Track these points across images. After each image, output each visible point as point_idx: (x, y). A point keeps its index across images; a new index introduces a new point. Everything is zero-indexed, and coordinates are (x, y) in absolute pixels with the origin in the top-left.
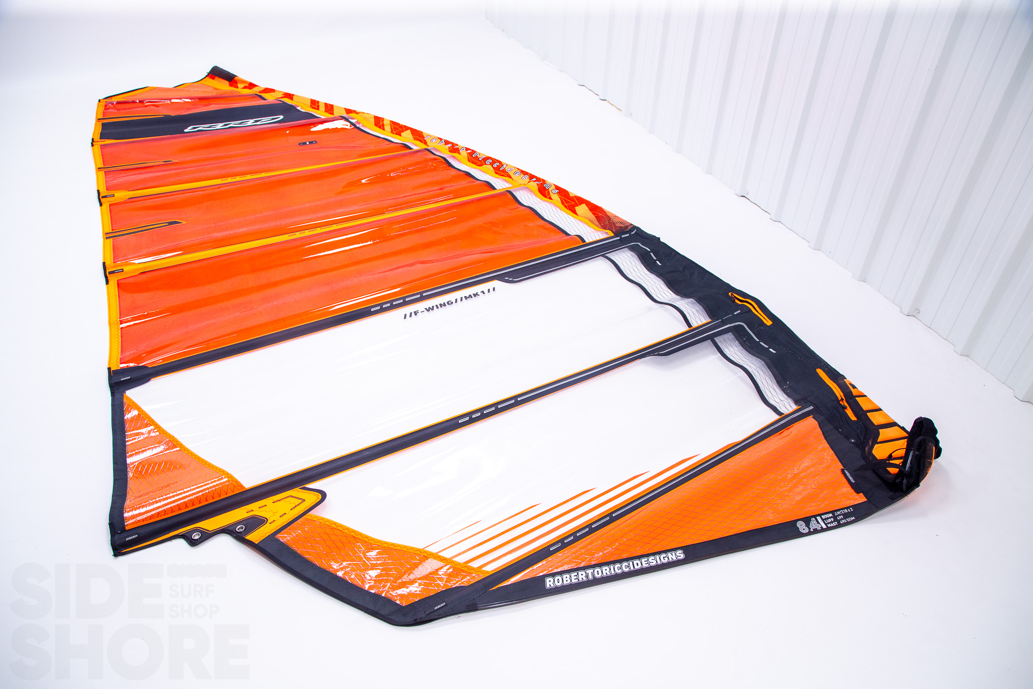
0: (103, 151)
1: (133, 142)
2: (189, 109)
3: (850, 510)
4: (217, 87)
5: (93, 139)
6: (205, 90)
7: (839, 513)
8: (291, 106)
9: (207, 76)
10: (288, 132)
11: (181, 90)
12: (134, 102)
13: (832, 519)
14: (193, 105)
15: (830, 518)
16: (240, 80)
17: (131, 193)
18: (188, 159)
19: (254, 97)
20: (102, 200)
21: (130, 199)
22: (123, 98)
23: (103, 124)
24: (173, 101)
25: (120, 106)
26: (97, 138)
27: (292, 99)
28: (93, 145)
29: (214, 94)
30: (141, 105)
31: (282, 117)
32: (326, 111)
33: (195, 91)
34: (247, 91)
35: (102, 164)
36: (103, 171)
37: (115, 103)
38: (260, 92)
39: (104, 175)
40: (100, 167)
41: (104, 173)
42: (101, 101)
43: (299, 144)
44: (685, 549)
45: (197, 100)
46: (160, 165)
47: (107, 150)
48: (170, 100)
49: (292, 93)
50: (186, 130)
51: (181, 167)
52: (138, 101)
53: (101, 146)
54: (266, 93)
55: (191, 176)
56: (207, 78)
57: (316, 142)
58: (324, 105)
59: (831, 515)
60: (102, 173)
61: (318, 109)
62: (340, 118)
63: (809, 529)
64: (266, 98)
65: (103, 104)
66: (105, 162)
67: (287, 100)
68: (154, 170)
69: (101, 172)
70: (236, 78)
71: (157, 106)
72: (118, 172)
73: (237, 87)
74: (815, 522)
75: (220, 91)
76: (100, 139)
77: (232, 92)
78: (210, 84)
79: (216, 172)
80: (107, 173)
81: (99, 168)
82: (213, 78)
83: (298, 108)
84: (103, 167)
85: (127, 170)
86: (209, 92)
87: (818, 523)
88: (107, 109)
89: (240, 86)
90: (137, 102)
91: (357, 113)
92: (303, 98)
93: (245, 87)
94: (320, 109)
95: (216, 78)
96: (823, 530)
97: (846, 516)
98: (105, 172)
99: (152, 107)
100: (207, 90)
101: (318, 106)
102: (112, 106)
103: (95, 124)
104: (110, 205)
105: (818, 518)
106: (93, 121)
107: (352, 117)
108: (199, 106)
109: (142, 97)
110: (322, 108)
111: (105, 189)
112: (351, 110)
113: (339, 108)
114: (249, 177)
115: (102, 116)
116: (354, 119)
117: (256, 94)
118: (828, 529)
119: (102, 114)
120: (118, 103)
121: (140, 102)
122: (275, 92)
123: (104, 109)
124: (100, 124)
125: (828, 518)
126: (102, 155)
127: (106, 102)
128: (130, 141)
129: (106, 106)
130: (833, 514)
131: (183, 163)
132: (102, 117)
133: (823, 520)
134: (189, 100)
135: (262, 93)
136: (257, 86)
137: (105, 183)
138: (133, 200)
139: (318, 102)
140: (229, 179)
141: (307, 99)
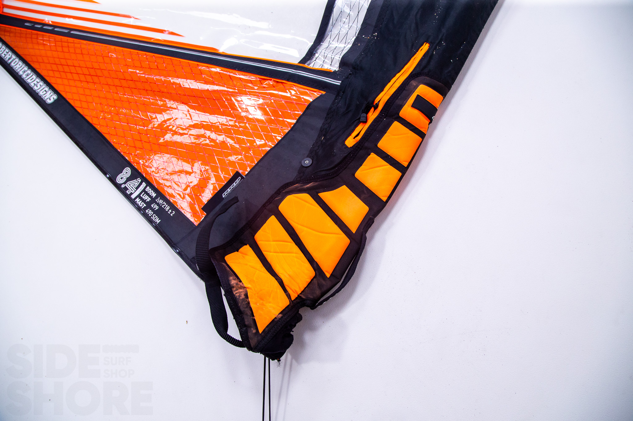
3: (171, 213)
7: (161, 202)
13: (149, 199)
15: (150, 196)
44: (61, 100)
59: (154, 195)
63: (125, 183)
74: (137, 184)
87: (137, 188)
96: (128, 197)
97: (160, 212)
105: (144, 184)
118: (133, 202)
125: (148, 194)
130: (156, 197)
133: (144, 190)
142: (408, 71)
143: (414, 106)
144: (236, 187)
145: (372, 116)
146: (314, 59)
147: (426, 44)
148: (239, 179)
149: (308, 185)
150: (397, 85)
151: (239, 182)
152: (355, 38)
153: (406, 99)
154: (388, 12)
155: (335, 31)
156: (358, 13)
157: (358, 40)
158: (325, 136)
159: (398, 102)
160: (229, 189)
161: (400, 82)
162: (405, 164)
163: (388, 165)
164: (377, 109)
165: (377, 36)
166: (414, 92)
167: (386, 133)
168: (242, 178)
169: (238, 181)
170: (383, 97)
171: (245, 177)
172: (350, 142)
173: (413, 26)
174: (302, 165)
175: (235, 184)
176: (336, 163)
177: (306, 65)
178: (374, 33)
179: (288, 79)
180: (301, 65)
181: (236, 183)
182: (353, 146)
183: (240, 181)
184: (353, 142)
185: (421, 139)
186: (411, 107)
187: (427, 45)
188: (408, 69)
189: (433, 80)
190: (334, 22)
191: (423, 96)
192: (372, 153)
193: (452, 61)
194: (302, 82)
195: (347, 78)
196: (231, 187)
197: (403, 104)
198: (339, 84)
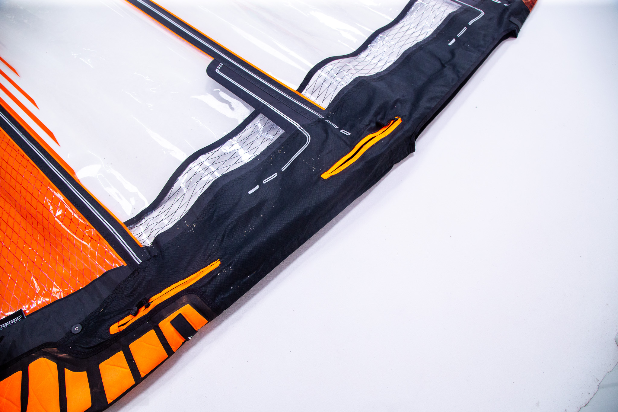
142: (189, 283)
143: (173, 322)
144: (13, 324)
145: (143, 312)
146: (139, 224)
147: (219, 261)
148: (20, 317)
149: (62, 355)
150: (172, 293)
151: (18, 320)
152: (179, 219)
153: (170, 312)
154: (212, 209)
155: (168, 204)
156: (191, 197)
157: (180, 223)
158: (105, 308)
159: (163, 312)
160: (7, 323)
161: (176, 292)
162: (143, 375)
163: (128, 369)
164: (148, 309)
165: (194, 228)
166: (179, 309)
167: (140, 337)
168: (23, 317)
169: (18, 318)
170: (157, 299)
171: (25, 318)
172: (114, 329)
173: (221, 236)
174: (71, 330)
175: (14, 321)
176: (92, 345)
177: (127, 229)
178: (194, 223)
179: (105, 237)
180: (124, 226)
181: (16, 320)
182: (114, 334)
183: (20, 320)
184: (116, 330)
185: (167, 356)
186: (170, 322)
187: (219, 263)
188: (191, 280)
189: (203, 302)
190: (171, 195)
191: (186, 316)
192: (121, 351)
193: (232, 287)
194: (114, 245)
195: (148, 260)
196: (10, 322)
197: (166, 316)
198: (139, 263)
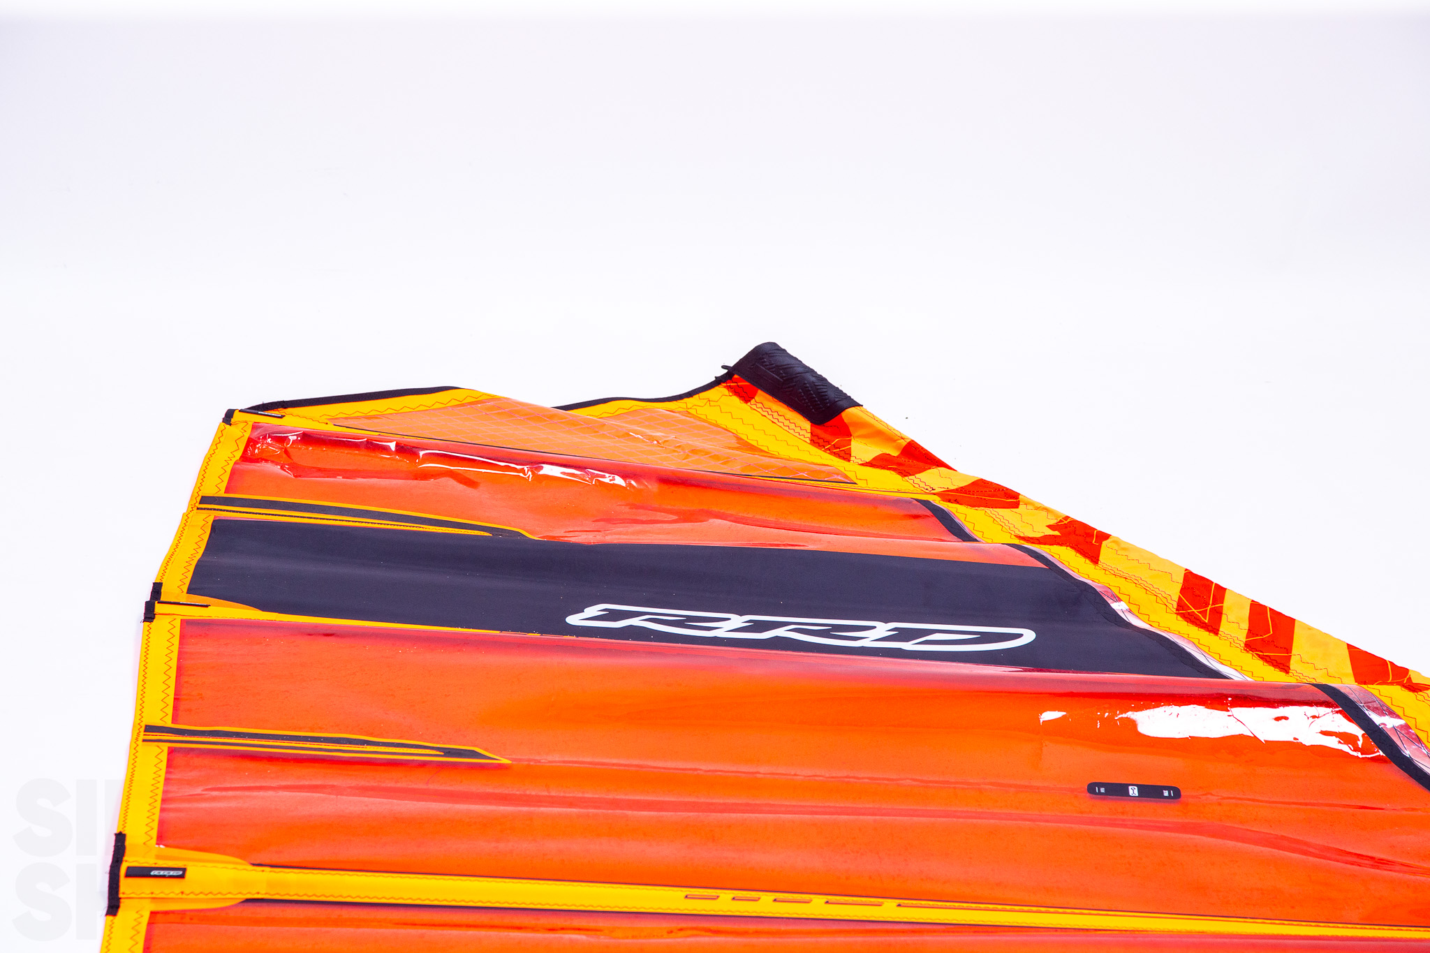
0: (189, 649)
1: (329, 634)
2: (610, 520)
4: (753, 437)
5: (157, 589)
6: (698, 443)
8: (1085, 589)
9: (718, 382)
10: (1048, 716)
11: (593, 427)
12: (373, 446)
14: (634, 506)
16: (863, 425)
17: (267, 875)
18: (557, 757)
19: (916, 517)
20: (126, 886)
21: (250, 906)
22: (334, 420)
23: (219, 528)
24: (548, 470)
25: (309, 455)
26: (176, 587)
27: (1093, 556)
28: (149, 615)
29: (737, 465)
30: (404, 463)
31: (1028, 636)
32: (1249, 647)
33: (651, 438)
34: (887, 483)
35: (170, 710)
36: (165, 746)
37: (292, 438)
38: (948, 496)
39: (164, 765)
40: (157, 722)
41: (164, 756)
42: (237, 417)
43: (1092, 788)
45: (654, 487)
46: (423, 765)
47: (204, 647)
48: (536, 463)
49: (1099, 525)
50: (573, 620)
51: (516, 791)
52: (393, 446)
53: (185, 623)
54: (974, 504)
55: (551, 846)
56: (721, 390)
57: (1177, 793)
58: (1246, 612)
60: (156, 756)
61: (1213, 628)
62: (1324, 697)
64: (968, 527)
65: (241, 431)
66: (182, 706)
67: (1068, 559)
68: (391, 784)
69: (153, 749)
70: (852, 411)
71: (469, 482)
72: (230, 764)
73: (846, 456)
75: (766, 460)
76: (191, 591)
77: (817, 473)
78: (724, 421)
79: (666, 852)
80: (179, 760)
81: (149, 729)
82: (746, 397)
83: (1116, 606)
84: (168, 723)
85: (271, 759)
86: (716, 457)
88: (257, 460)
89: (862, 449)
90: (386, 449)
91: (1414, 688)
92: (1148, 560)
93: (881, 462)
94: (1224, 627)
95: (761, 396)
98: (171, 751)
99: (451, 482)
100: (708, 446)
101: (1217, 614)
102: (275, 449)
103: (186, 518)
104: (153, 913)
106: (181, 499)
107: (1387, 702)
108: (660, 516)
109: (412, 432)
110: (1235, 623)
111: (154, 834)
112: (1383, 662)
113: (1322, 640)
114: (817, 906)
115: (223, 486)
116: (1392, 714)
117: (926, 503)
119: (226, 478)
120: (308, 438)
121: (402, 449)
122: (1016, 505)
123: (239, 454)
124: (206, 519)
126: (179, 668)
127: (255, 427)
128: (316, 626)
129: (251, 442)
131: (531, 772)
132: (222, 494)
134: (619, 481)
135: (956, 502)
136: (940, 464)
137: (158, 804)
138: (264, 911)
139: (1221, 590)
140: (725, 896)
141: (1164, 567)
